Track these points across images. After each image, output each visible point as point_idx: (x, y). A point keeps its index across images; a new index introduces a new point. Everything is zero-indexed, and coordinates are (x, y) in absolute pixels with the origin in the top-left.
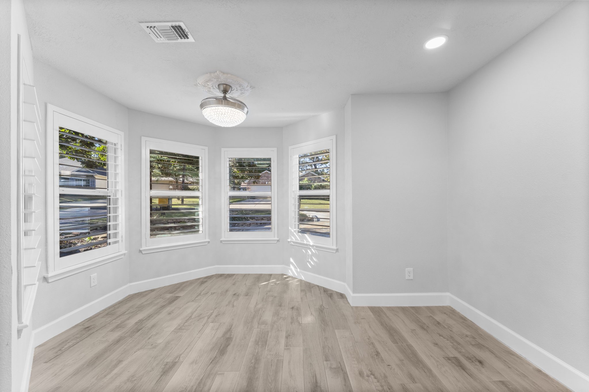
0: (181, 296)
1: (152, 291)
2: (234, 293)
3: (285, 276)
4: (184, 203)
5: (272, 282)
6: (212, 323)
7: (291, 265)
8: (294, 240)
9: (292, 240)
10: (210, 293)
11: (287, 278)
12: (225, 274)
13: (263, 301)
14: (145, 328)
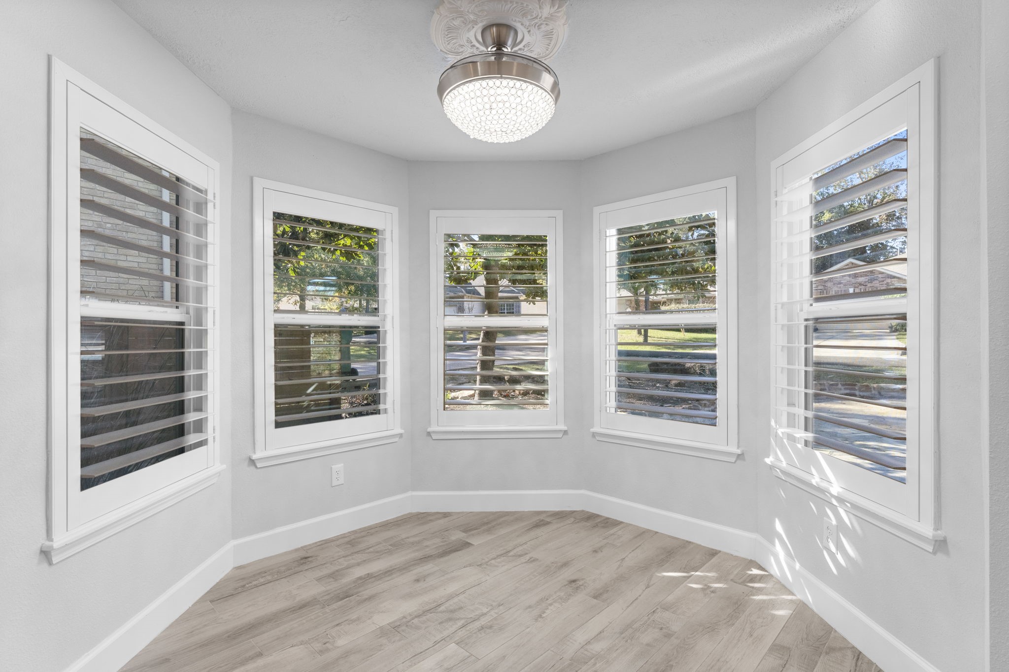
0: (472, 544)
1: (446, 515)
2: (573, 578)
3: (755, 571)
4: (648, 341)
5: (698, 580)
6: (457, 644)
7: (777, 542)
8: (784, 465)
9: (778, 464)
10: (527, 557)
11: (760, 579)
12: (601, 516)
13: (623, 635)
14: (358, 596)
